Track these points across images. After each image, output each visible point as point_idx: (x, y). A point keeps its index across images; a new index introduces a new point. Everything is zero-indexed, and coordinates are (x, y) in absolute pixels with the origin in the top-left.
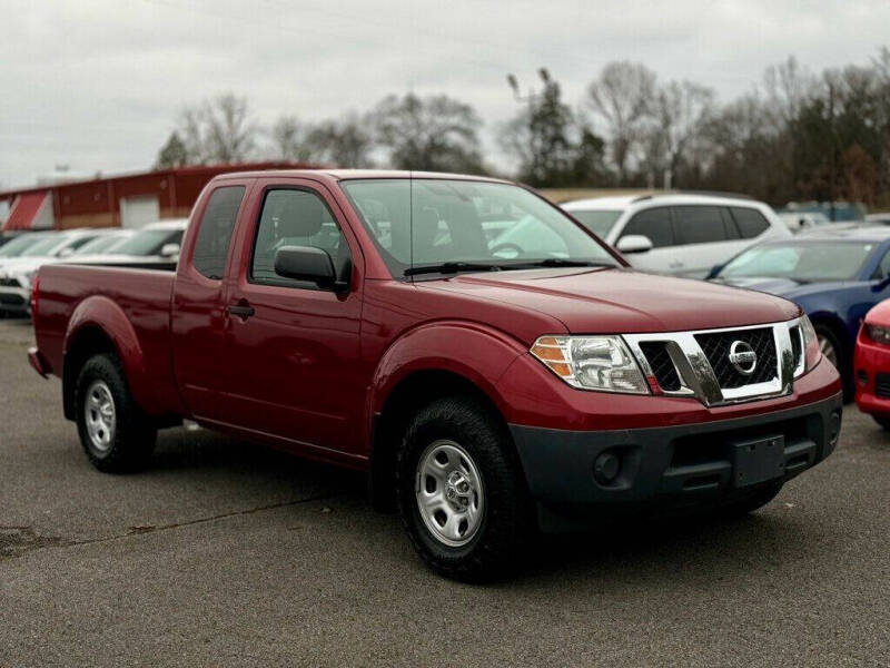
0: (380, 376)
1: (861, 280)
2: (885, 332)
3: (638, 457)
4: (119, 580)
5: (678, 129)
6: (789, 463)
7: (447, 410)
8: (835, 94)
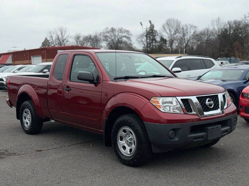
0: (107, 108)
1: (240, 80)
2: (248, 95)
3: (180, 131)
4: (33, 165)
5: (187, 37)
6: (223, 133)
7: (126, 117)
8: (231, 27)
